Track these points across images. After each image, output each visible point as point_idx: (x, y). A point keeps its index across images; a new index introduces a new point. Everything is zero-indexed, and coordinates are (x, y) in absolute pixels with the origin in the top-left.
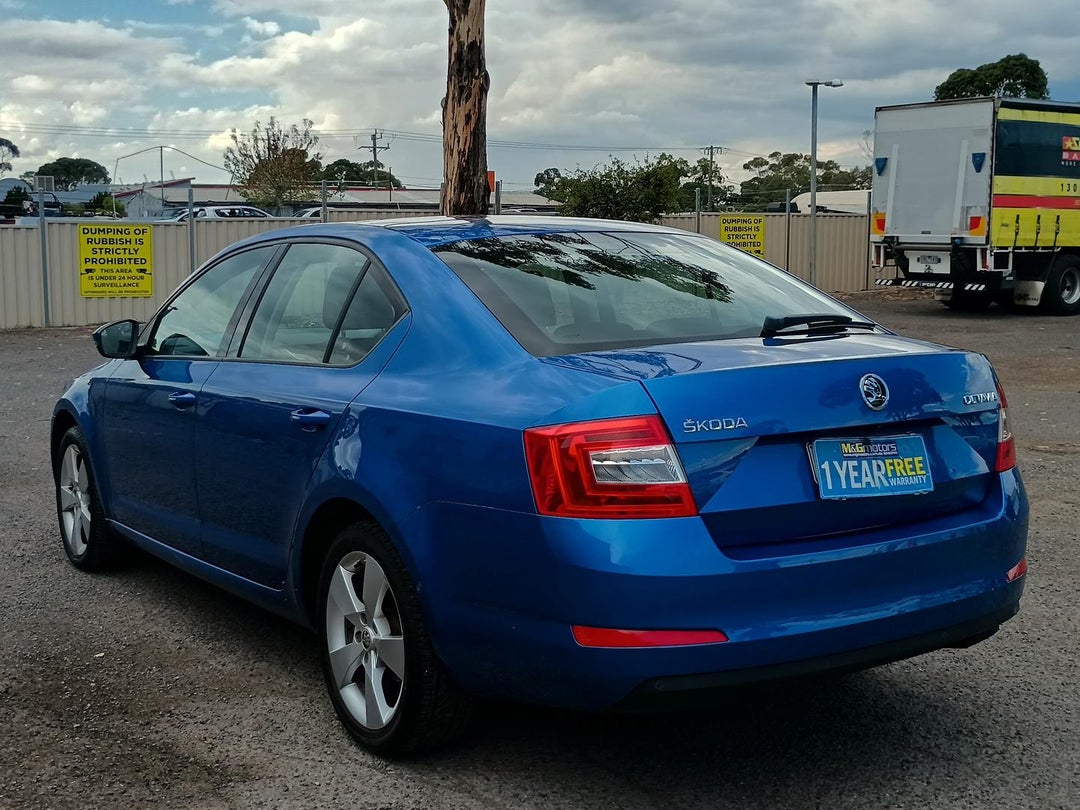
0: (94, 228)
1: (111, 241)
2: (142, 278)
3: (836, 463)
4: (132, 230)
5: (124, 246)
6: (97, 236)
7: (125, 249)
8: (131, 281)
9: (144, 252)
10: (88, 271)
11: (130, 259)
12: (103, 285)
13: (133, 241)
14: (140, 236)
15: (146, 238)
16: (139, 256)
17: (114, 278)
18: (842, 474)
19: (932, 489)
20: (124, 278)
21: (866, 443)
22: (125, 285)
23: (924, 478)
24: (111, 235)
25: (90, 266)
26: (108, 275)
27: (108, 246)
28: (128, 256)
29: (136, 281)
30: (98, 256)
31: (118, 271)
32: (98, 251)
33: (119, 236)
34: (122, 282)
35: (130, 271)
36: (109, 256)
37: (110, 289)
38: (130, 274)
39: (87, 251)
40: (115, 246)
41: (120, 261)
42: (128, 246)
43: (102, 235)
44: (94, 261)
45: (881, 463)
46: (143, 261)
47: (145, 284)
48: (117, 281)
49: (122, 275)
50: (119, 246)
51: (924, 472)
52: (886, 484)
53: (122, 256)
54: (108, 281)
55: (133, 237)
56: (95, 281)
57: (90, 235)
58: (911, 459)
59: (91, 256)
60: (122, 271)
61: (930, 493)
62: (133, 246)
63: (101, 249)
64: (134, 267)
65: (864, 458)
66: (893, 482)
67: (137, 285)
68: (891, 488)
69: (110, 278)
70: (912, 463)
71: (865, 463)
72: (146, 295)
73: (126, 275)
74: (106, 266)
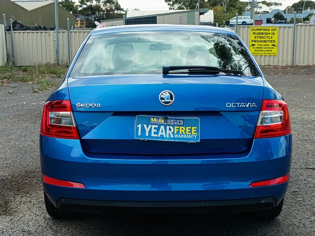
0: (256, 28)
1: (262, 34)
2: (273, 48)
3: (145, 126)
4: (270, 29)
5: (267, 35)
6: (257, 32)
7: (267, 37)
8: (269, 49)
9: (275, 38)
10: (253, 45)
11: (269, 41)
12: (258, 51)
13: (271, 34)
14: (274, 32)
15: (276, 32)
16: (273, 39)
17: (263, 48)
18: (147, 130)
19: (199, 141)
20: (266, 48)
21: (166, 119)
22: (266, 51)
23: (195, 137)
24: (262, 31)
25: (253, 43)
26: (260, 46)
27: (261, 35)
28: (268, 39)
29: (271, 49)
30: (257, 39)
31: (264, 45)
32: (257, 37)
33: (265, 31)
34: (265, 49)
35: (269, 45)
36: (261, 39)
37: (260, 52)
38: (268, 47)
39: (252, 37)
40: (263, 36)
41: (265, 41)
42: (268, 35)
43: (259, 31)
44: (255, 41)
45: (171, 128)
46: (274, 41)
47: (275, 51)
48: (263, 49)
49: (266, 47)
50: (265, 35)
51: (196, 134)
52: (172, 136)
53: (266, 39)
54: (260, 49)
55: (271, 32)
56: (255, 49)
57: (254, 31)
58: (190, 128)
59: (254, 39)
60: (265, 45)
61: (197, 143)
62: (271, 35)
63: (258, 37)
64: (270, 44)
65: (163, 125)
66: (176, 136)
67: (271, 51)
68: (174, 138)
69: (261, 48)
70: (191, 129)
71: (162, 127)
72: (275, 55)
73: (267, 47)
74: (260, 43)
